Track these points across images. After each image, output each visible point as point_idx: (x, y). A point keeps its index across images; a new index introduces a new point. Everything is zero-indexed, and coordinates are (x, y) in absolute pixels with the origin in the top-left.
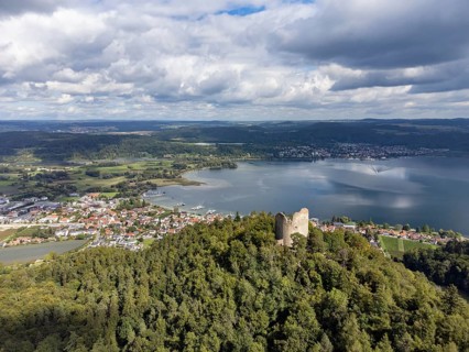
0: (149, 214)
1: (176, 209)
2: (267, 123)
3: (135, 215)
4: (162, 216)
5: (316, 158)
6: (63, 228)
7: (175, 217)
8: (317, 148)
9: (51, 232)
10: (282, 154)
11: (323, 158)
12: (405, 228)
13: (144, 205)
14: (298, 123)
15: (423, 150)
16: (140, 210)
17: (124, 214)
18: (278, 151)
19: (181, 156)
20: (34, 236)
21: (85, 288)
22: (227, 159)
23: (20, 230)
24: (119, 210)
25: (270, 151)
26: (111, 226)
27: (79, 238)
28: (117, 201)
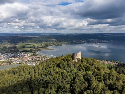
0: (39, 57)
1: (46, 56)
2: (70, 34)
3: (35, 58)
4: (42, 58)
5: (83, 43)
6: (15, 61)
7: (45, 58)
8: (84, 40)
9: (12, 62)
10: (74, 42)
11: (85, 43)
12: (107, 61)
13: (37, 55)
14: (78, 34)
15: (111, 41)
16: (36, 56)
17: (32, 57)
18: (73, 41)
19: (47, 42)
20: (7, 63)
21: (21, 75)
22: (60, 43)
23: (4, 61)
24: (30, 56)
25: (71, 41)
26: (28, 60)
27: (20, 63)
28: (30, 54)
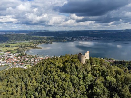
0: (28, 57)
1: (36, 56)
2: (60, 31)
3: (23, 58)
4: (32, 58)
5: (74, 41)
7: (35, 58)
8: (74, 38)
11: (76, 40)
12: (100, 58)
13: (25, 55)
14: (68, 31)
15: (101, 38)
16: (24, 56)
17: (19, 58)
19: (35, 40)
24: (17, 56)
25: (62, 39)
26: (15, 62)
27: (5, 66)
28: (17, 54)
